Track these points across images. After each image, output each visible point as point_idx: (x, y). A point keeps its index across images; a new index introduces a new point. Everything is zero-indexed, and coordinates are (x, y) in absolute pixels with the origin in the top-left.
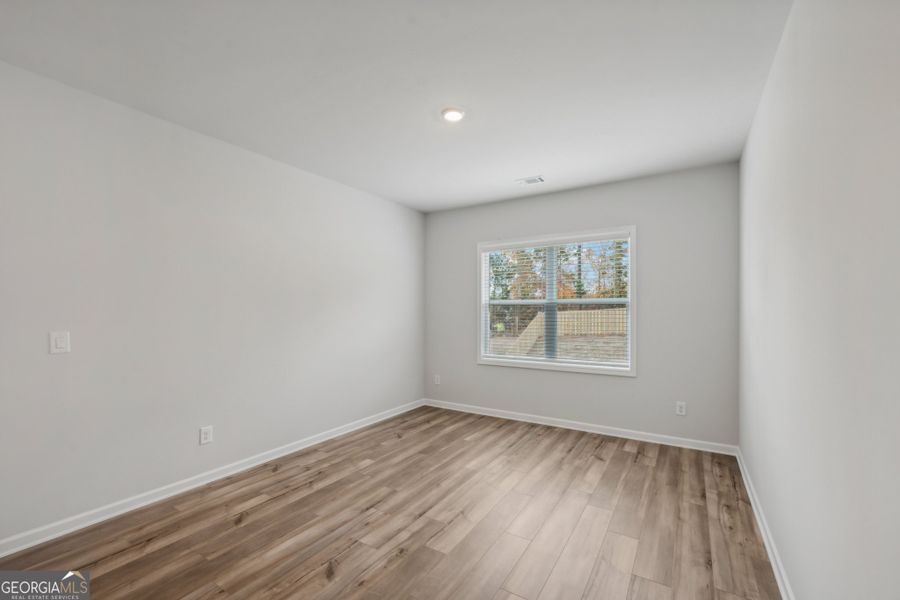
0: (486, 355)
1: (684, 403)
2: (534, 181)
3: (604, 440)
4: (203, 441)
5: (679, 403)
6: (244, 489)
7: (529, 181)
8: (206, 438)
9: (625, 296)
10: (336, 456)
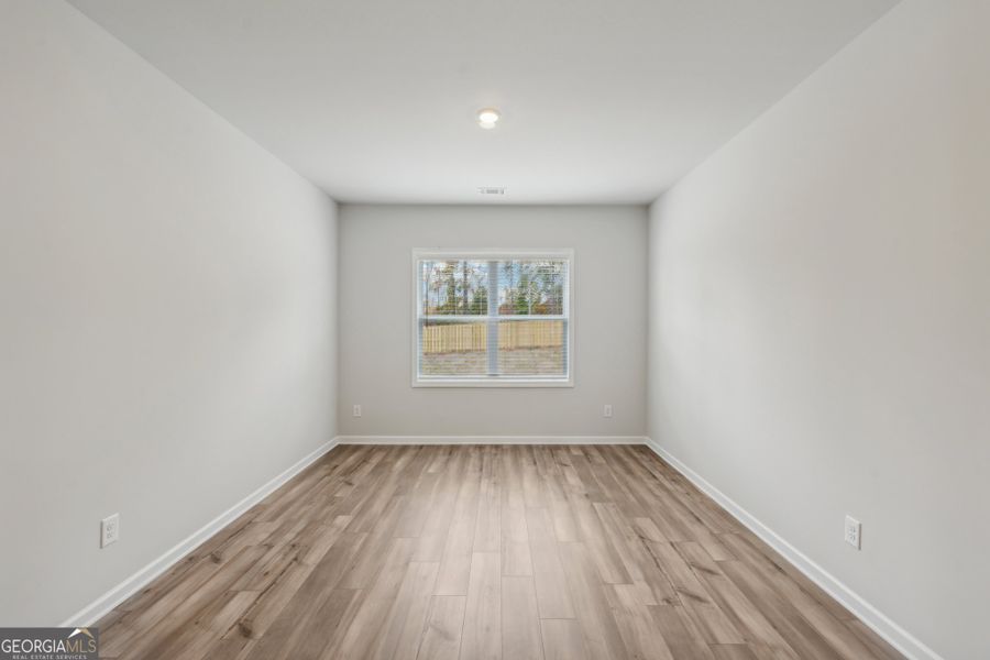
0: (421, 379)
1: (610, 406)
2: (496, 192)
3: (553, 449)
4: (106, 541)
5: (606, 406)
6: (195, 598)
7: (489, 192)
8: (109, 536)
9: (561, 313)
10: (289, 523)
